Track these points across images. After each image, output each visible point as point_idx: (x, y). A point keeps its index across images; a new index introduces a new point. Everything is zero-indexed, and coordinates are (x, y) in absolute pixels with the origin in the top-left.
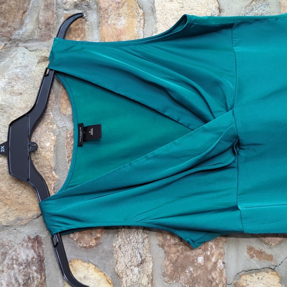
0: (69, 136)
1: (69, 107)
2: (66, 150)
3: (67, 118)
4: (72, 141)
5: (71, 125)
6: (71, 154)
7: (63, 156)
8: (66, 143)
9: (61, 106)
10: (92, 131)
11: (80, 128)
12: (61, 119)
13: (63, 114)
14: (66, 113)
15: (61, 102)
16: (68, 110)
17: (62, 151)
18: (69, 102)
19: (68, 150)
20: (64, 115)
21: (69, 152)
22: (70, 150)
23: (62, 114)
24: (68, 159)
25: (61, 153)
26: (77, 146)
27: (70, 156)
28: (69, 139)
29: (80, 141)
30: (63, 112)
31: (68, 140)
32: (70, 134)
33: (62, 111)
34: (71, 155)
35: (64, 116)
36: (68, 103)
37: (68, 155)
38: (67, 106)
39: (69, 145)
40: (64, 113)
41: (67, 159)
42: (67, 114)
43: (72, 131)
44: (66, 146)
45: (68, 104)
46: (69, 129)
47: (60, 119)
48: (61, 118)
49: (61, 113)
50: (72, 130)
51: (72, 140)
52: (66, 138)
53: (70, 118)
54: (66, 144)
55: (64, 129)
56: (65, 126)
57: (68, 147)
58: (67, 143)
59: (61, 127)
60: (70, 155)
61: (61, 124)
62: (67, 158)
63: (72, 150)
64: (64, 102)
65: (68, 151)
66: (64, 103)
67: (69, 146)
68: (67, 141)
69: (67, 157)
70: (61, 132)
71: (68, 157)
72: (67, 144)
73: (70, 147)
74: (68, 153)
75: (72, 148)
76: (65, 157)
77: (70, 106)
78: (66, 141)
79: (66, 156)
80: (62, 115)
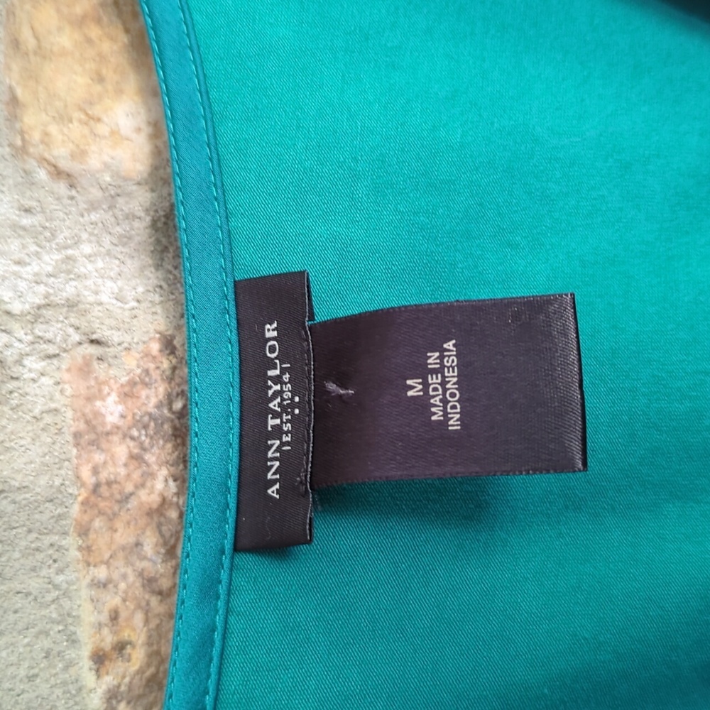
0: (112, 410)
1: (119, 92)
2: (79, 579)
3: (93, 207)
4: (152, 475)
5: (130, 295)
6: (139, 618)
7: (46, 643)
8: (84, 494)
9: (32, 76)
10: (452, 377)
11: (271, 331)
12: (26, 221)
13: (43, 161)
14: (80, 154)
15: (26, 36)
16: (102, 129)
17: (34, 584)
18: (124, 39)
19: (101, 573)
20: (58, 173)
21: (117, 601)
22: (126, 577)
23: (32, 164)
24: (109, 680)
25: (19, 602)
26: (228, 545)
27: (121, 647)
28: (121, 451)
29: (273, 491)
30: (46, 138)
31: (99, 457)
32: (127, 394)
33: (36, 136)
34: (137, 631)
35: (62, 188)
36: (106, 46)
37: (108, 639)
38: (100, 79)
39: (112, 518)
40: (61, 153)
41: (89, 678)
42: (94, 162)
43: (147, 355)
44: (84, 531)
45: (102, 57)
46: (116, 337)
47: (13, 215)
48: (28, 210)
49: (21, 151)
50: (155, 347)
51: (150, 458)
52: (77, 435)
53: (130, 217)
54: (75, 509)
55: (57, 329)
56: (71, 305)
57: (101, 542)
58: (96, 488)
59: (16, 307)
60: (126, 635)
61: (27, 272)
62: (86, 663)
63: (149, 582)
64: (65, 39)
65: (104, 585)
66: (63, 53)
67: (119, 525)
68: (95, 471)
69: (86, 652)
70: (17, 370)
71: (100, 659)
72: (85, 503)
73: (124, 536)
74: (104, 617)
75: (148, 549)
76: (71, 654)
77: (132, 83)
78: (86, 473)
79: (73, 641)
80: (42, 175)
